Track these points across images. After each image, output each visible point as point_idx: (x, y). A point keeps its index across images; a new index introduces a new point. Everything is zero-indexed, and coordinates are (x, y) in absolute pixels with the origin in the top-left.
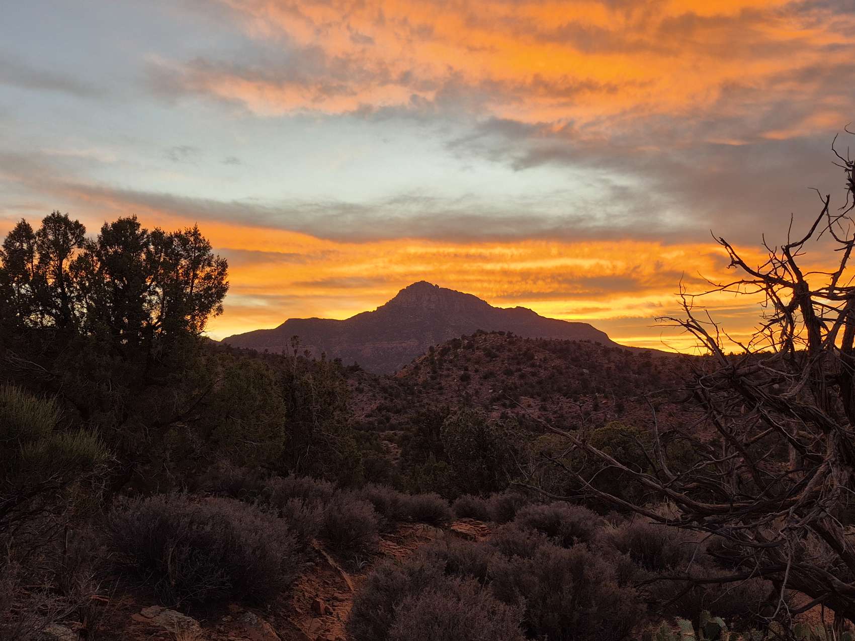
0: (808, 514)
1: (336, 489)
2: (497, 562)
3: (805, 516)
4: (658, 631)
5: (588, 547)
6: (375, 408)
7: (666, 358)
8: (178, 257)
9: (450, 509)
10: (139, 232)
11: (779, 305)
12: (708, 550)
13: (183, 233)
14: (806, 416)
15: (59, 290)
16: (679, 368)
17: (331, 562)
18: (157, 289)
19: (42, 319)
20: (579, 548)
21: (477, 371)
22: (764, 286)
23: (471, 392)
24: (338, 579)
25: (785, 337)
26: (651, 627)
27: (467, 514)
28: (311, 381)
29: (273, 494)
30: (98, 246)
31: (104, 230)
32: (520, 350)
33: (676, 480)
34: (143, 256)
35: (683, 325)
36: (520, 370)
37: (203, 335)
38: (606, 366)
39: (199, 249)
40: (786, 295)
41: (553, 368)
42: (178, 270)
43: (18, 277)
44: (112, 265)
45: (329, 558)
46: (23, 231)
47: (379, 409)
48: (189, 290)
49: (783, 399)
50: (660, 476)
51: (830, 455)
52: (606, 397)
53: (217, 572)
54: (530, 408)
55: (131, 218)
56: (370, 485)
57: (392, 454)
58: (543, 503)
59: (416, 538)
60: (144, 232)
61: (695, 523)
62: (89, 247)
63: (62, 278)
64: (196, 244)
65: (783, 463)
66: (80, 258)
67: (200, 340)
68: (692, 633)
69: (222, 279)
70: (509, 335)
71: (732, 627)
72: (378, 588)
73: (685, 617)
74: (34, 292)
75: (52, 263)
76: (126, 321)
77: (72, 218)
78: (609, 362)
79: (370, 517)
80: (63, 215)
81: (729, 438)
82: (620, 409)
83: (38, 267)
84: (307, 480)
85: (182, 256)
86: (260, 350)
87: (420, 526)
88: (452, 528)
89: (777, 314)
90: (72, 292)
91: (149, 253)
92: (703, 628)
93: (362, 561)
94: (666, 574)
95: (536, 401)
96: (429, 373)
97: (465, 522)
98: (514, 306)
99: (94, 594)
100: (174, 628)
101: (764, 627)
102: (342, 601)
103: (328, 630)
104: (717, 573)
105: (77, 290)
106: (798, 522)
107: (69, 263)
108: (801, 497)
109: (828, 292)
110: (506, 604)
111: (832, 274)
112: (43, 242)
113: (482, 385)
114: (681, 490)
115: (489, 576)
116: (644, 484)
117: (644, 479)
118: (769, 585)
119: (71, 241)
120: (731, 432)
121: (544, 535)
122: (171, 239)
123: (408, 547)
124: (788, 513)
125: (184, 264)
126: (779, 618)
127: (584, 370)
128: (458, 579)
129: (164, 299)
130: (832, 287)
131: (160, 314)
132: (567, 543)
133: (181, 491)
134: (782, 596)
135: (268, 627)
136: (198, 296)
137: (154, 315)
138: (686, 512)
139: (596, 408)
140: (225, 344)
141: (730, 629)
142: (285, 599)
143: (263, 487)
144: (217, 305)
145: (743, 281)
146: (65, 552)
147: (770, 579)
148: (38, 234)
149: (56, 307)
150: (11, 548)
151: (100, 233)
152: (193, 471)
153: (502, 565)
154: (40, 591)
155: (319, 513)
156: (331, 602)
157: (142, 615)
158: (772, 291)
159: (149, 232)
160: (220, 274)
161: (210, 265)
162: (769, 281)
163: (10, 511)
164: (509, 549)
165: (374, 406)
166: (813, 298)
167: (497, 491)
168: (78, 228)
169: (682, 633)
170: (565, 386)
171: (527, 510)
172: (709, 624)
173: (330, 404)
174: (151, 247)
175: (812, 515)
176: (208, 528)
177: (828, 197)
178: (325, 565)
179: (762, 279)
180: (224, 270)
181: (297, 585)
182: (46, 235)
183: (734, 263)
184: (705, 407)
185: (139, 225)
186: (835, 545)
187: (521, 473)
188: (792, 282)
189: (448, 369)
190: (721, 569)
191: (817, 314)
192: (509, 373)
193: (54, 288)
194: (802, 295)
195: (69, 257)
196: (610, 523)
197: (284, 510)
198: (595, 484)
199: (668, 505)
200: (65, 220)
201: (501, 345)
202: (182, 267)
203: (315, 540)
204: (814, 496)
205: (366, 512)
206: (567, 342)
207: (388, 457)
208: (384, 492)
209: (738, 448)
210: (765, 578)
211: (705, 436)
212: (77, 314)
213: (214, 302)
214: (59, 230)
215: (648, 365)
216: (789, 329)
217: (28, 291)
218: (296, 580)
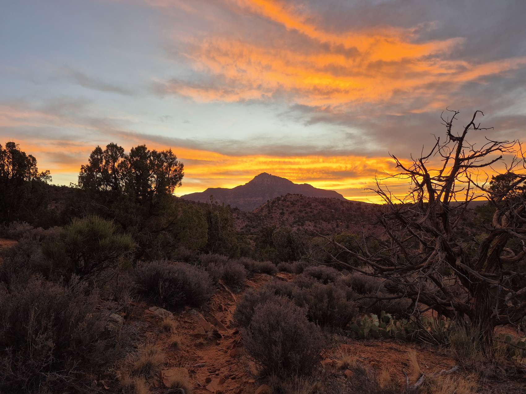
0: (428, 271)
1: (229, 259)
2: (296, 290)
3: (427, 272)
4: (363, 319)
5: (334, 284)
6: (244, 226)
7: (368, 205)
8: (163, 162)
9: (276, 268)
10: (146, 151)
11: (417, 184)
12: (385, 286)
13: (165, 152)
14: (428, 230)
15: (114, 176)
16: (373, 210)
17: (227, 289)
18: (154, 175)
19: (106, 187)
20: (330, 285)
21: (287, 210)
22: (411, 175)
23: (285, 219)
24: (230, 296)
25: (419, 197)
26: (360, 317)
27: (283, 270)
28: (218, 214)
29: (203, 261)
30: (130, 157)
31: (132, 150)
32: (305, 201)
33: (372, 257)
34: (148, 161)
35: (376, 192)
36: (305, 210)
37: (173, 194)
38: (342, 208)
39: (172, 159)
40: (420, 179)
41: (320, 209)
42: (163, 168)
43: (96, 170)
44: (135, 165)
45: (226, 287)
46: (98, 151)
47: (246, 226)
48: (167, 176)
49: (418, 224)
50: (364, 254)
51: (437, 247)
52: (341, 222)
53: (180, 293)
54: (310, 226)
55: (143, 145)
56: (243, 258)
57: (251, 245)
58: (315, 265)
59: (262, 280)
60: (149, 151)
61: (379, 275)
62: (126, 158)
63: (115, 171)
64: (170, 157)
65: (417, 250)
66: (122, 162)
67: (172, 197)
68: (377, 320)
69: (181, 171)
70: (301, 195)
71: (394, 318)
72: (247, 300)
73: (374, 314)
74: (103, 176)
75: (110, 164)
76: (141, 189)
77: (119, 146)
78: (343, 207)
79: (243, 271)
80: (115, 144)
81: (394, 239)
82: (348, 227)
83: (105, 166)
84: (217, 255)
85: (164, 161)
86: (196, 201)
87: (264, 275)
88: (277, 276)
89: (416, 187)
90: (119, 176)
91: (151, 160)
92: (382, 318)
93: (240, 289)
94: (367, 296)
95: (312, 223)
96: (267, 211)
97: (282, 273)
98: (303, 183)
99: (130, 301)
100: (163, 316)
101: (408, 318)
102: (232, 305)
103: (226, 317)
104: (388, 296)
105: (121, 176)
106: (423, 275)
107: (117, 164)
108: (425, 264)
109: (438, 178)
110: (300, 307)
111: (440, 171)
112: (107, 155)
113: (289, 216)
114: (373, 261)
115: (293, 296)
116: (358, 259)
117: (358, 256)
118: (410, 301)
119: (118, 155)
120: (395, 237)
121: (316, 279)
122: (160, 154)
123: (259, 283)
124: (419, 271)
125: (165, 165)
126: (415, 315)
127: (333, 210)
128: (280, 297)
129: (157, 180)
130: (440, 176)
131: (155, 186)
132: (325, 282)
133: (165, 259)
134: (416, 305)
135: (201, 316)
136: (172, 178)
137: (153, 186)
138: (376, 270)
139: (337, 226)
140: (182, 199)
141: (393, 319)
142: (208, 304)
143: (198, 258)
144: (179, 182)
145: (402, 173)
146: (117, 284)
147: (411, 298)
148: (105, 152)
149: (112, 183)
150: (96, 282)
151: (130, 152)
152: (170, 251)
153: (298, 291)
154: (108, 300)
155: (222, 269)
156: (227, 306)
157: (149, 310)
158: (414, 178)
159: (151, 151)
160: (180, 169)
161: (176, 165)
162: (413, 173)
163: (95, 267)
164: (301, 285)
165: (244, 225)
166: (432, 181)
167: (296, 260)
168: (121, 150)
169: (373, 321)
170: (324, 217)
171: (308, 269)
172: (384, 316)
173: (226, 224)
174: (152, 158)
175: (430, 271)
176: (176, 275)
177: (439, 138)
178: (224, 291)
179: (410, 173)
180: (182, 168)
181: (213, 299)
182: (108, 152)
183: (398, 166)
184: (385, 226)
185: (146, 148)
186: (438, 284)
187: (306, 253)
188: (423, 174)
189: (275, 210)
190: (390, 294)
191: (433, 187)
192: (301, 211)
193: (111, 175)
194: (427, 180)
195: (117, 162)
196: (343, 274)
197: (207, 267)
198: (337, 258)
199: (369, 267)
200: (116, 146)
201: (298, 200)
202: (165, 166)
203: (220, 280)
204: (431, 263)
205: (241, 268)
206: (325, 199)
207: (250, 246)
208: (248, 260)
209: (398, 244)
210: (409, 298)
211: (383, 239)
212: (121, 185)
213: (178, 181)
214: (113, 151)
215: (360, 208)
216: (421, 194)
217: (100, 176)
218: (212, 296)
